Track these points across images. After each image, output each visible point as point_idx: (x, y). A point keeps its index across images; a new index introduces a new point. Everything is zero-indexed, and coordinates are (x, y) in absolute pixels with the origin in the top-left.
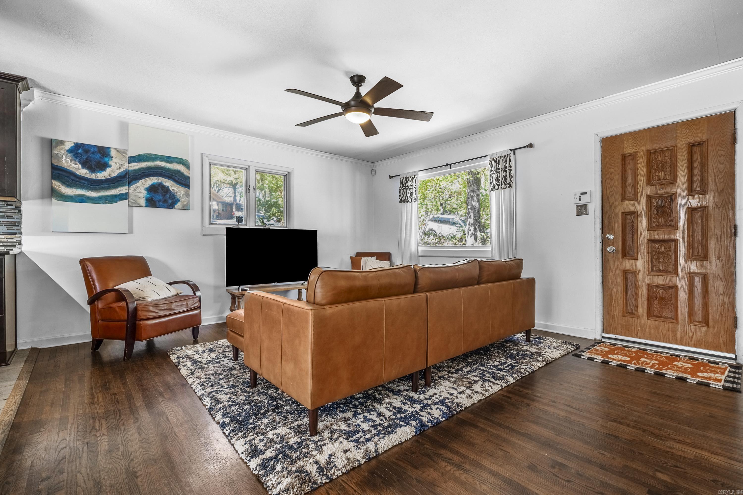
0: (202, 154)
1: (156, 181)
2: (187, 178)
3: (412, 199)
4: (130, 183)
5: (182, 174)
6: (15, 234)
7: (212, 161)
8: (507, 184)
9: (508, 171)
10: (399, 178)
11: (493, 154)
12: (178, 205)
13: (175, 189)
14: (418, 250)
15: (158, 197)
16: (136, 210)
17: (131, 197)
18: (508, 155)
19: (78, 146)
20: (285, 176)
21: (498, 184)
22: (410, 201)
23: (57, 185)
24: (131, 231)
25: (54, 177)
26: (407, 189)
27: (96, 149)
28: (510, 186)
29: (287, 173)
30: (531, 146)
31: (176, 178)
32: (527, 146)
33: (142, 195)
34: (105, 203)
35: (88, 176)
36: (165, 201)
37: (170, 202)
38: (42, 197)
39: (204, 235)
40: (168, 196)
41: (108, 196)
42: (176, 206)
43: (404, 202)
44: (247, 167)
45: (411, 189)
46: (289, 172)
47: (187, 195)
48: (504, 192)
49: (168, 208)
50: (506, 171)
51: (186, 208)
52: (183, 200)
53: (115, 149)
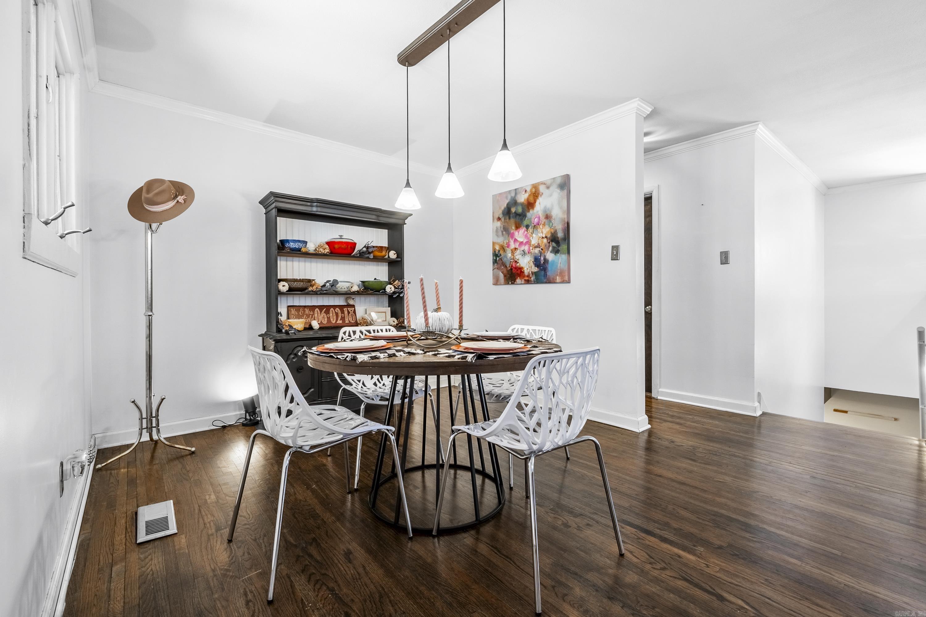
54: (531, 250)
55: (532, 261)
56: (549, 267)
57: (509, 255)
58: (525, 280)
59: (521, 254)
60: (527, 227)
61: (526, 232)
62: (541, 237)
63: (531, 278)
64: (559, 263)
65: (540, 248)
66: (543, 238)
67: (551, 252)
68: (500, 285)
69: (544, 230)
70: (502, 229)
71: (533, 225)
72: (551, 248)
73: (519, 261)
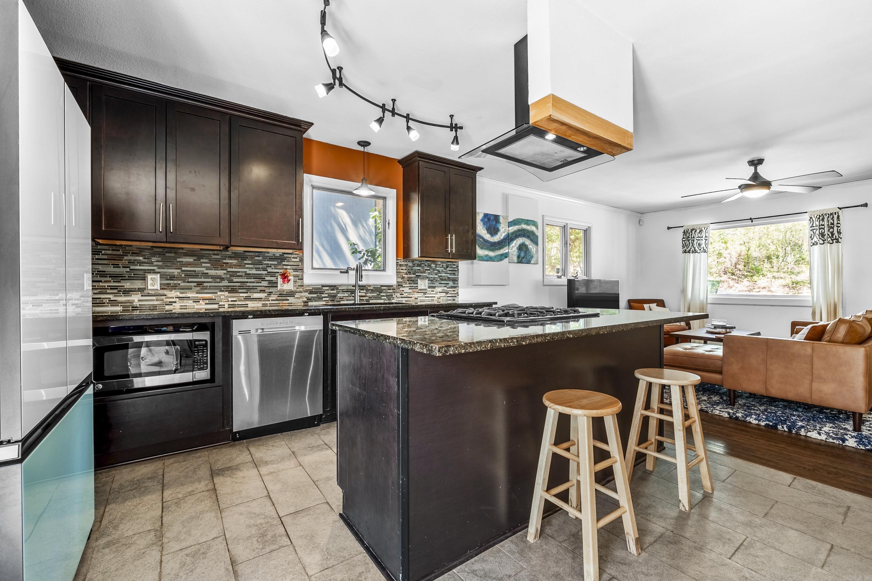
0: (543, 216)
1: (521, 241)
2: (536, 237)
3: (700, 250)
4: (509, 244)
5: (535, 234)
7: (547, 221)
8: (834, 239)
9: (835, 228)
10: (682, 230)
11: (814, 211)
13: (531, 247)
14: (707, 298)
15: (523, 255)
16: (512, 265)
17: (510, 255)
18: (835, 213)
19: (486, 216)
20: (585, 230)
21: (823, 239)
22: (699, 251)
24: (506, 284)
26: (694, 240)
27: (493, 218)
28: (838, 242)
29: (587, 228)
30: (866, 205)
31: (532, 237)
32: (862, 206)
33: (515, 253)
34: (498, 261)
35: (490, 240)
36: (526, 258)
39: (544, 285)
40: (528, 253)
41: (499, 255)
42: (532, 262)
43: (690, 253)
44: (565, 224)
45: (699, 240)
46: (589, 227)
47: (537, 251)
48: (830, 247)
49: (528, 263)
50: (833, 228)
51: (536, 262)
52: (535, 256)
53: (502, 216)
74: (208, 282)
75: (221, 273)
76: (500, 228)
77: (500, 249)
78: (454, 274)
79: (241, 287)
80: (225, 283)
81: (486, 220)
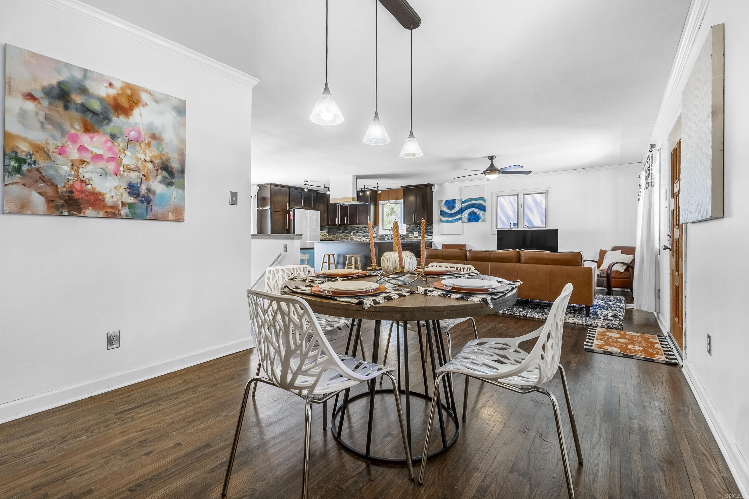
0: (492, 193)
1: (471, 210)
2: (484, 207)
4: (462, 213)
5: (482, 205)
6: (431, 235)
7: (498, 195)
12: (480, 220)
13: (479, 212)
15: (472, 217)
16: (465, 223)
17: (462, 219)
19: (447, 201)
20: (545, 193)
23: (441, 217)
24: (463, 234)
25: (441, 214)
27: (451, 201)
31: (479, 208)
33: (466, 217)
34: (454, 222)
35: (449, 212)
36: (475, 219)
37: (477, 219)
38: (438, 222)
39: (492, 234)
40: (476, 216)
41: (455, 219)
42: (479, 221)
44: (518, 194)
46: (547, 191)
47: (484, 215)
49: (476, 222)
51: (484, 221)
52: (482, 217)
53: (458, 200)
54: (122, 172)
55: (122, 188)
56: (155, 200)
57: (65, 169)
58: (106, 212)
59: (97, 173)
60: (113, 137)
61: (109, 144)
62: (142, 159)
63: (119, 210)
64: (173, 198)
65: (140, 172)
66: (145, 161)
67: (160, 182)
68: (34, 214)
69: (147, 152)
70: (42, 118)
71: (127, 139)
72: (159, 178)
73: (91, 182)
74: (360, 234)
75: (362, 232)
76: (456, 206)
77: (455, 216)
78: (431, 230)
79: (366, 235)
80: (363, 234)
81: (447, 203)
